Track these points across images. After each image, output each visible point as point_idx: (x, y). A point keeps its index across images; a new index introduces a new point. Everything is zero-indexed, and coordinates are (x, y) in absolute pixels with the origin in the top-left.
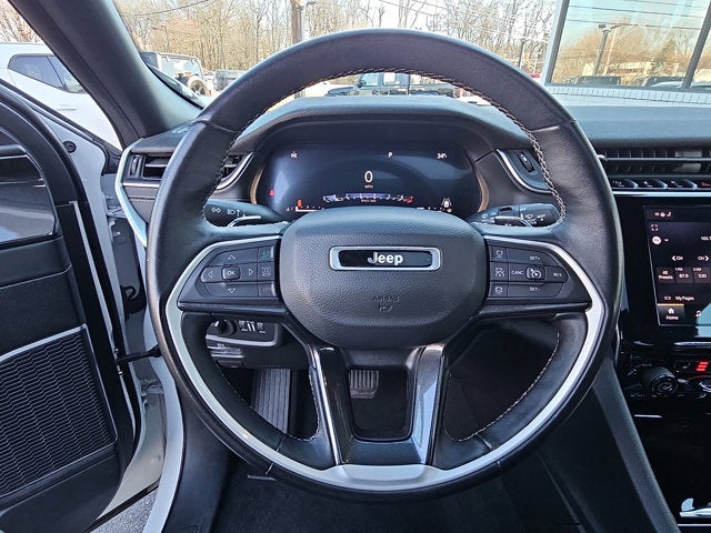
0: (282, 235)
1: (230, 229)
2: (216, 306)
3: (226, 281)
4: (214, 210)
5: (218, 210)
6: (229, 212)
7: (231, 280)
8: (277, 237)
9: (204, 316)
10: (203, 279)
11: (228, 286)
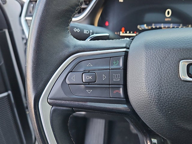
0: (128, 48)
1: (88, 42)
2: (77, 103)
3: (85, 83)
4: (75, 30)
5: (78, 31)
6: (85, 32)
7: (89, 83)
8: (125, 50)
9: (68, 110)
10: (68, 81)
11: (87, 88)
